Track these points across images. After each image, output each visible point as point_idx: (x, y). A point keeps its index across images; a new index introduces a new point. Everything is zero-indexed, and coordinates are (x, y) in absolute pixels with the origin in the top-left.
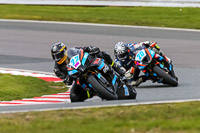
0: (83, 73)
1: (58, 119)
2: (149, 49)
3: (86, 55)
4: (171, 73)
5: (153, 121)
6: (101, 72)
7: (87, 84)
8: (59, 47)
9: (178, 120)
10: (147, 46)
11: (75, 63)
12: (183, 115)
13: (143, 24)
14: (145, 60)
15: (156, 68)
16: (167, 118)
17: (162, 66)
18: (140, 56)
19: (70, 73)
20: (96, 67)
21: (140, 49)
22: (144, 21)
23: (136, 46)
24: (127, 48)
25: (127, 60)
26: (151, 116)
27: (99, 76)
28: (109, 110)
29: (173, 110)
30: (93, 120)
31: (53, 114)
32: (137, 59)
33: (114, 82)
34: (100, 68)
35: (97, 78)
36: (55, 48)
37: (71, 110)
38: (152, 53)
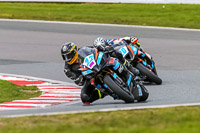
0: (99, 73)
1: (31, 125)
2: (130, 46)
3: (101, 54)
5: (134, 128)
8: (69, 47)
9: (162, 126)
12: (167, 121)
13: (122, 22)
16: (149, 125)
17: (145, 63)
19: (85, 73)
20: (111, 67)
22: (124, 19)
23: (116, 42)
27: (115, 76)
28: (86, 117)
31: (25, 121)
33: (129, 82)
35: (113, 78)
36: (65, 48)
37: (45, 116)
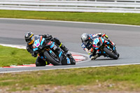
0: (41, 50)
1: (56, 74)
2: (101, 38)
3: (44, 39)
4: (114, 52)
5: (108, 75)
6: (52, 49)
7: (44, 56)
8: (29, 35)
9: (122, 75)
10: (100, 36)
11: (37, 44)
12: (125, 72)
14: (99, 44)
15: (105, 49)
16: (116, 74)
17: (109, 48)
18: (96, 42)
19: (34, 50)
20: (49, 46)
21: (96, 37)
23: (94, 36)
24: (88, 37)
25: (89, 44)
26: (107, 73)
27: (51, 51)
29: (120, 69)
30: (75, 75)
32: (94, 43)
33: (60, 55)
34: (51, 47)
35: (49, 53)
36: (27, 35)
38: (103, 40)
